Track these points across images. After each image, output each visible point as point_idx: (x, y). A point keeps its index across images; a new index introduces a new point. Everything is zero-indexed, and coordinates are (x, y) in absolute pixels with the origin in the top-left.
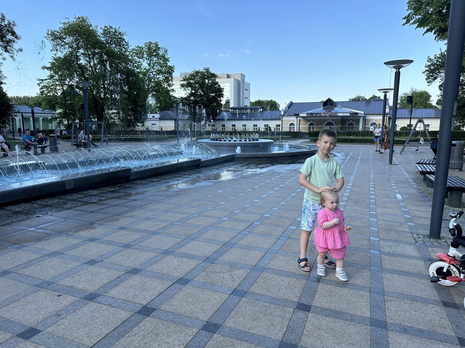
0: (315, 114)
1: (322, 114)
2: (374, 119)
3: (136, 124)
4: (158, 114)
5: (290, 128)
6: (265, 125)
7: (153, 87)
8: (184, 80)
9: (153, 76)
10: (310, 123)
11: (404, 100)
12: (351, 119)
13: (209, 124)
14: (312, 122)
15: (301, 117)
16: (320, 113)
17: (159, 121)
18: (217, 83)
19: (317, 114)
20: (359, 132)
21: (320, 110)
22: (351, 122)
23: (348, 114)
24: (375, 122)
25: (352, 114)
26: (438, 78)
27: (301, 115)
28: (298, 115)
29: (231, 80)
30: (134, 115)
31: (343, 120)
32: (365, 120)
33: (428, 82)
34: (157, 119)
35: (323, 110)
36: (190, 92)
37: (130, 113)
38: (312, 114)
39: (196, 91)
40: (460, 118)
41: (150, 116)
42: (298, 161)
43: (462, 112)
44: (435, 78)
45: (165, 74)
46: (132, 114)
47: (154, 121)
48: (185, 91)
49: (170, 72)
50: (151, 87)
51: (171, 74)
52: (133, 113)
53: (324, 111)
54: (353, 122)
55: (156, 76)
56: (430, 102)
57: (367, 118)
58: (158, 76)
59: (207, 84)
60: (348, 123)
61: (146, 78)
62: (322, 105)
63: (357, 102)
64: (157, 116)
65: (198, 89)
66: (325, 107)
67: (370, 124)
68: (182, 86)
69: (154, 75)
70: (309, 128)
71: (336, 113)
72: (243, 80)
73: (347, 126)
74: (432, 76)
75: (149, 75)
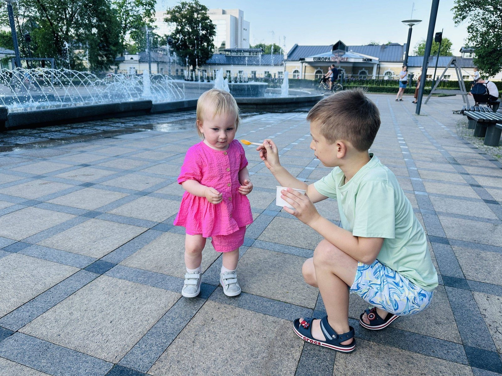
0: (323, 59)
1: (331, 59)
2: (390, 68)
3: (110, 67)
4: (137, 56)
5: (294, 76)
6: (266, 72)
7: (132, 22)
8: (169, 13)
9: (131, 8)
10: (317, 70)
11: (422, 48)
12: (363, 67)
13: (199, 68)
14: (319, 69)
15: (307, 62)
16: (329, 58)
17: (138, 64)
18: (208, 18)
19: (326, 58)
20: (373, 80)
21: (329, 54)
22: (363, 70)
23: (361, 61)
24: (390, 71)
25: (365, 60)
26: (468, 18)
27: (307, 60)
28: (303, 59)
29: (227, 17)
30: (106, 55)
31: (355, 68)
32: (379, 68)
33: (456, 22)
34: (136, 61)
35: (333, 54)
36: (175, 29)
37: (101, 53)
38: (319, 58)
39: (183, 28)
40: (487, 67)
41: (127, 57)
42: (297, 110)
43: (490, 60)
44: (464, 18)
45: (146, 5)
46: (104, 55)
47: (132, 64)
48: (169, 27)
49: (151, 3)
50: (129, 23)
51: (152, 6)
52: (105, 53)
53: (333, 56)
54: (365, 71)
55: (134, 8)
56: (450, 52)
57: (381, 66)
58: (137, 9)
59: (196, 19)
60: (360, 71)
61: (123, 11)
62: (332, 48)
63: (372, 46)
64: (136, 57)
65: (186, 25)
66: (335, 51)
67: (384, 74)
68: (167, 20)
69: (133, 7)
70: (316, 76)
71: (347, 58)
72: (242, 18)
73: (358, 75)
74: (461, 15)
75: (126, 6)
